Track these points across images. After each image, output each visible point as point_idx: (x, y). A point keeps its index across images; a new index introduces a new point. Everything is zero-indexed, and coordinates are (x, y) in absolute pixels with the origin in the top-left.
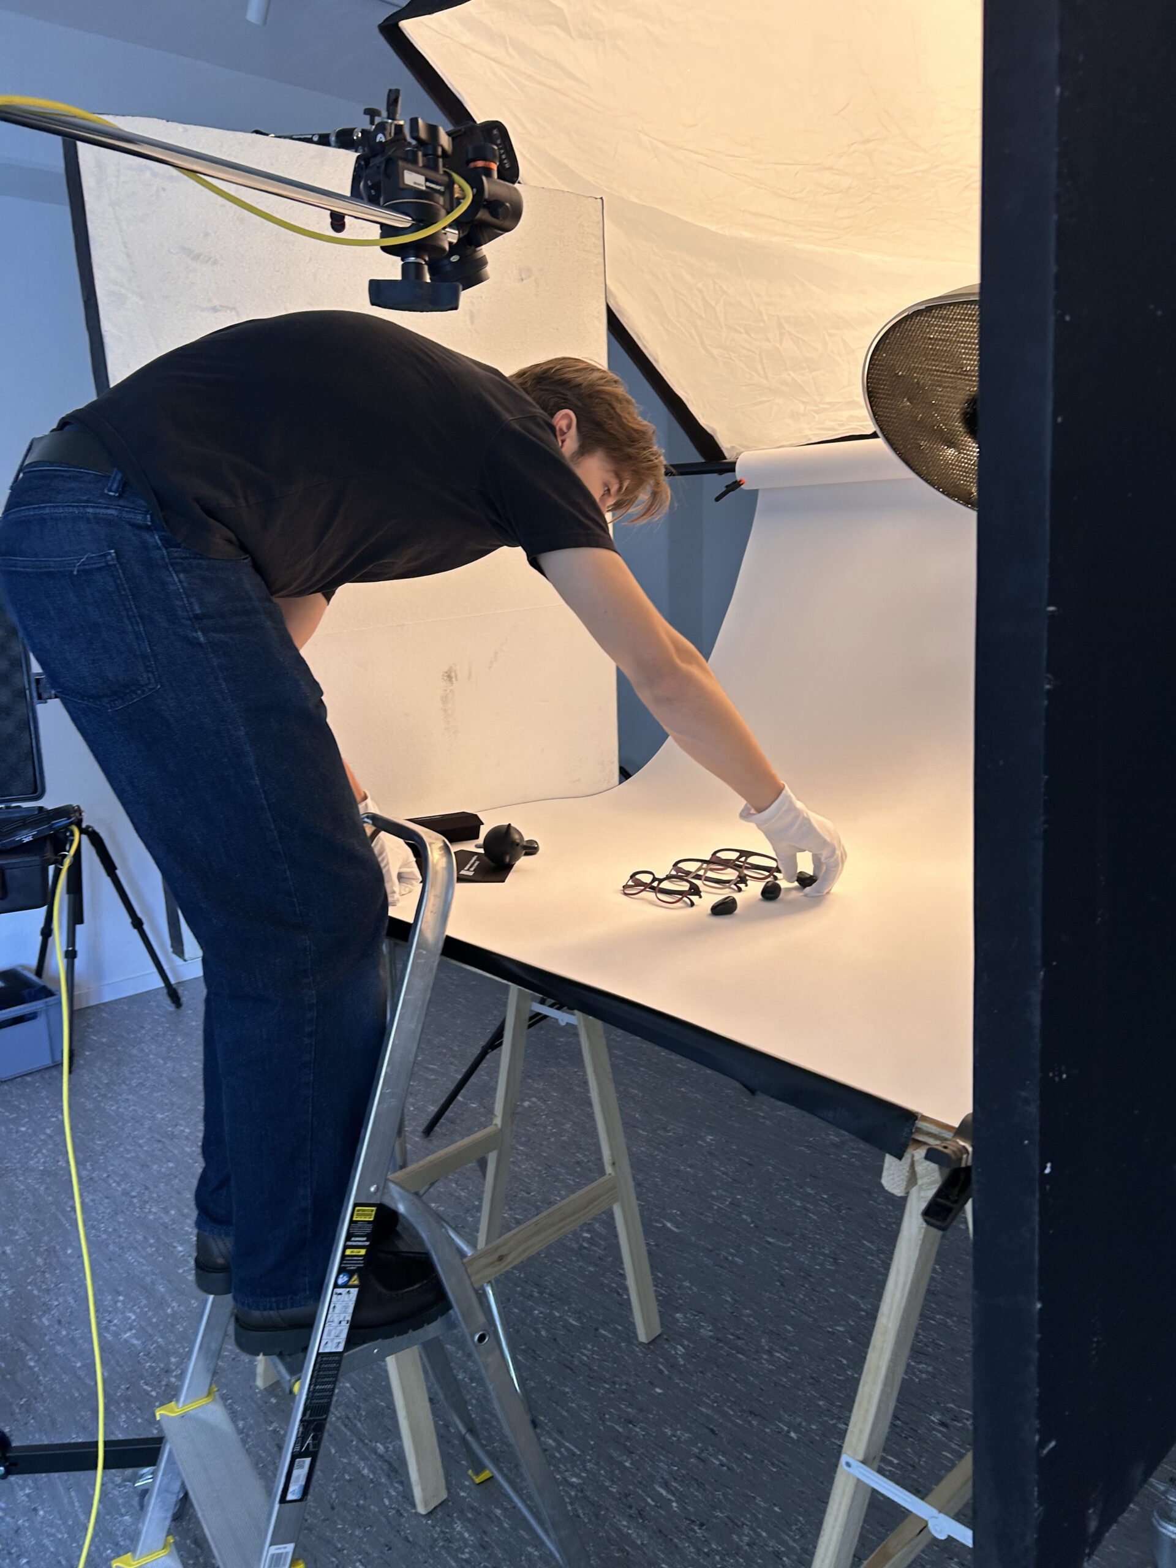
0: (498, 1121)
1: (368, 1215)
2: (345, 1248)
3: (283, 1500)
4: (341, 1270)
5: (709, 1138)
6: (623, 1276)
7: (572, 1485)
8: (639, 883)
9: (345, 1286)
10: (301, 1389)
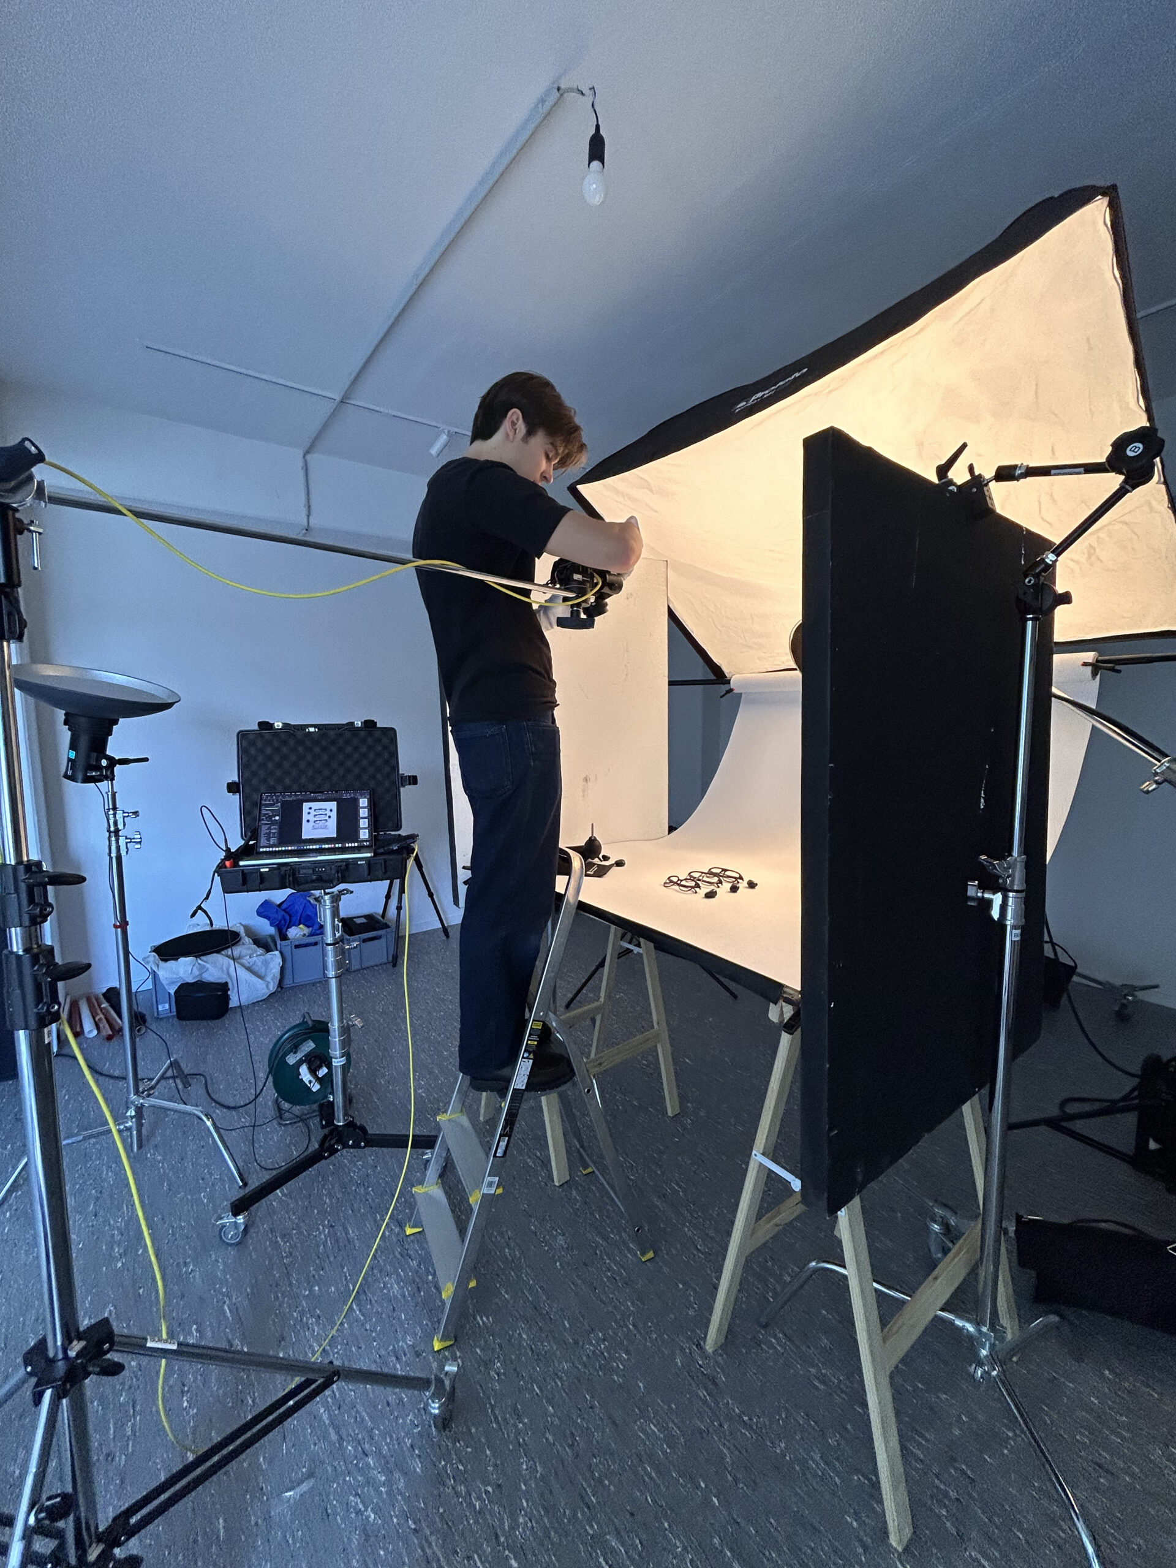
0: (602, 1000)
1: (539, 1025)
2: (528, 1040)
3: (495, 1155)
4: (525, 1051)
5: (710, 1019)
6: (662, 1083)
7: (631, 1180)
8: (671, 881)
9: (527, 1058)
10: (506, 1105)
